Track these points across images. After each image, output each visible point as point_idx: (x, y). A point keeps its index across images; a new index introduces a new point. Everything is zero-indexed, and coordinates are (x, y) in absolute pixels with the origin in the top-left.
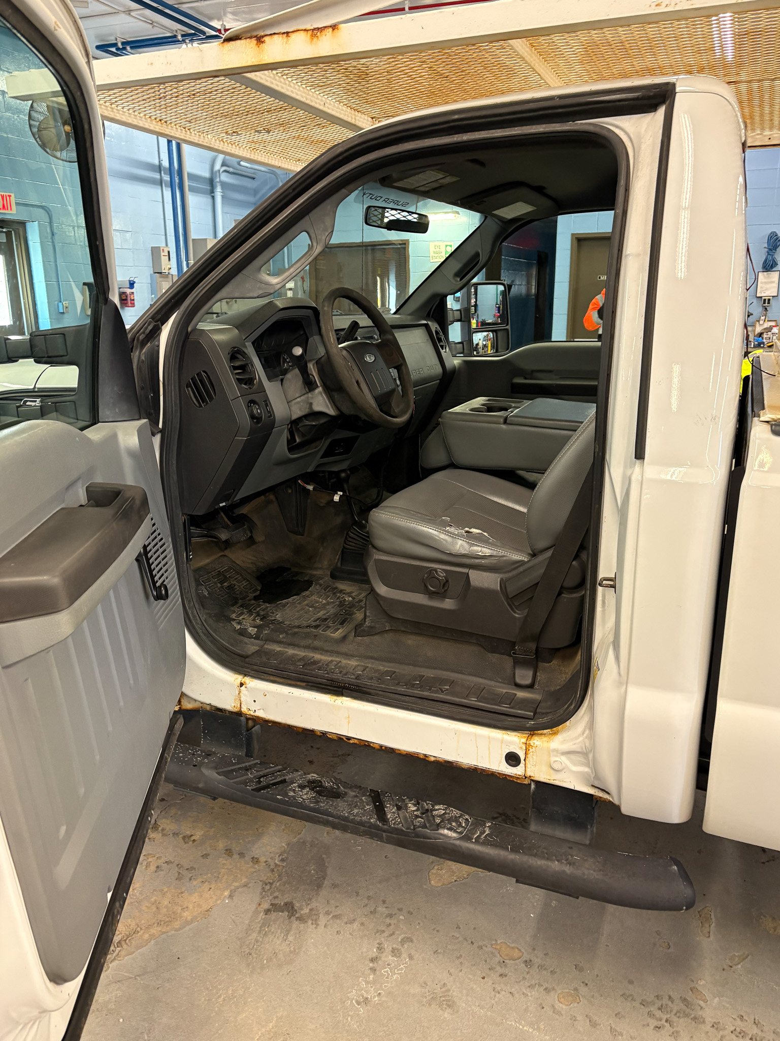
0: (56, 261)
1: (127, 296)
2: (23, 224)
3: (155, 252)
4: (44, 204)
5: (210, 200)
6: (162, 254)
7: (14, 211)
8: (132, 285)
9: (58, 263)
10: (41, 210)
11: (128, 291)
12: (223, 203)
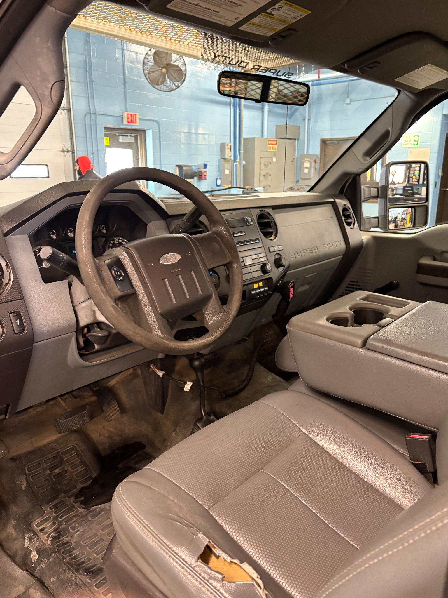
0: (160, 153)
1: (202, 173)
2: (144, 131)
3: (223, 146)
4: (156, 119)
5: (260, 114)
6: (227, 147)
7: (138, 124)
8: (205, 166)
9: (162, 154)
10: (155, 123)
11: (203, 170)
12: (269, 115)
